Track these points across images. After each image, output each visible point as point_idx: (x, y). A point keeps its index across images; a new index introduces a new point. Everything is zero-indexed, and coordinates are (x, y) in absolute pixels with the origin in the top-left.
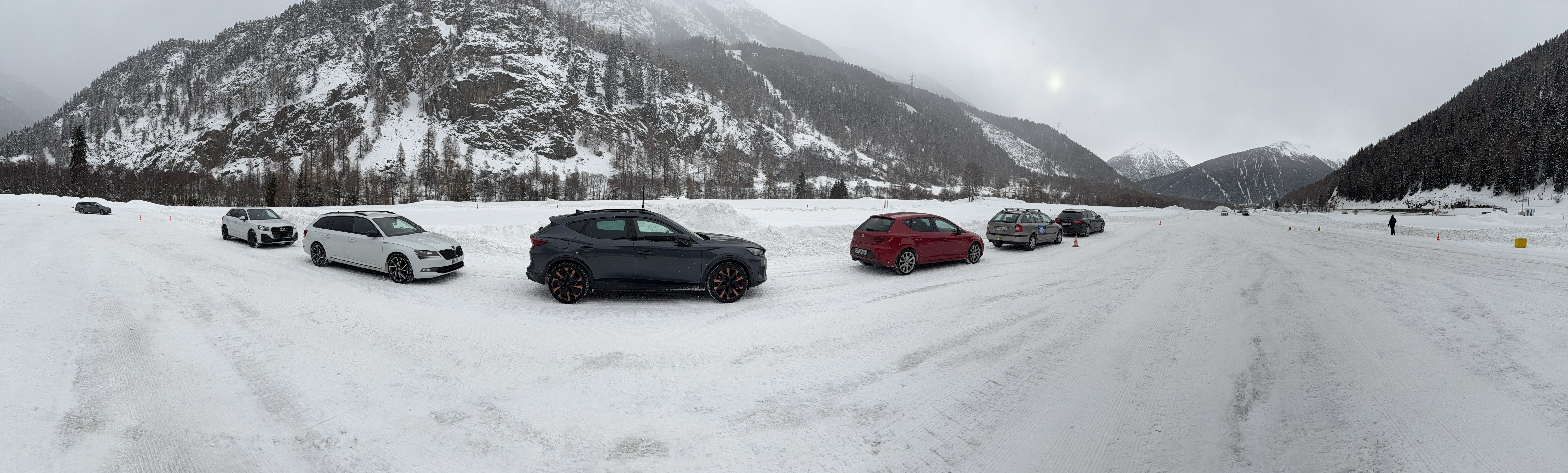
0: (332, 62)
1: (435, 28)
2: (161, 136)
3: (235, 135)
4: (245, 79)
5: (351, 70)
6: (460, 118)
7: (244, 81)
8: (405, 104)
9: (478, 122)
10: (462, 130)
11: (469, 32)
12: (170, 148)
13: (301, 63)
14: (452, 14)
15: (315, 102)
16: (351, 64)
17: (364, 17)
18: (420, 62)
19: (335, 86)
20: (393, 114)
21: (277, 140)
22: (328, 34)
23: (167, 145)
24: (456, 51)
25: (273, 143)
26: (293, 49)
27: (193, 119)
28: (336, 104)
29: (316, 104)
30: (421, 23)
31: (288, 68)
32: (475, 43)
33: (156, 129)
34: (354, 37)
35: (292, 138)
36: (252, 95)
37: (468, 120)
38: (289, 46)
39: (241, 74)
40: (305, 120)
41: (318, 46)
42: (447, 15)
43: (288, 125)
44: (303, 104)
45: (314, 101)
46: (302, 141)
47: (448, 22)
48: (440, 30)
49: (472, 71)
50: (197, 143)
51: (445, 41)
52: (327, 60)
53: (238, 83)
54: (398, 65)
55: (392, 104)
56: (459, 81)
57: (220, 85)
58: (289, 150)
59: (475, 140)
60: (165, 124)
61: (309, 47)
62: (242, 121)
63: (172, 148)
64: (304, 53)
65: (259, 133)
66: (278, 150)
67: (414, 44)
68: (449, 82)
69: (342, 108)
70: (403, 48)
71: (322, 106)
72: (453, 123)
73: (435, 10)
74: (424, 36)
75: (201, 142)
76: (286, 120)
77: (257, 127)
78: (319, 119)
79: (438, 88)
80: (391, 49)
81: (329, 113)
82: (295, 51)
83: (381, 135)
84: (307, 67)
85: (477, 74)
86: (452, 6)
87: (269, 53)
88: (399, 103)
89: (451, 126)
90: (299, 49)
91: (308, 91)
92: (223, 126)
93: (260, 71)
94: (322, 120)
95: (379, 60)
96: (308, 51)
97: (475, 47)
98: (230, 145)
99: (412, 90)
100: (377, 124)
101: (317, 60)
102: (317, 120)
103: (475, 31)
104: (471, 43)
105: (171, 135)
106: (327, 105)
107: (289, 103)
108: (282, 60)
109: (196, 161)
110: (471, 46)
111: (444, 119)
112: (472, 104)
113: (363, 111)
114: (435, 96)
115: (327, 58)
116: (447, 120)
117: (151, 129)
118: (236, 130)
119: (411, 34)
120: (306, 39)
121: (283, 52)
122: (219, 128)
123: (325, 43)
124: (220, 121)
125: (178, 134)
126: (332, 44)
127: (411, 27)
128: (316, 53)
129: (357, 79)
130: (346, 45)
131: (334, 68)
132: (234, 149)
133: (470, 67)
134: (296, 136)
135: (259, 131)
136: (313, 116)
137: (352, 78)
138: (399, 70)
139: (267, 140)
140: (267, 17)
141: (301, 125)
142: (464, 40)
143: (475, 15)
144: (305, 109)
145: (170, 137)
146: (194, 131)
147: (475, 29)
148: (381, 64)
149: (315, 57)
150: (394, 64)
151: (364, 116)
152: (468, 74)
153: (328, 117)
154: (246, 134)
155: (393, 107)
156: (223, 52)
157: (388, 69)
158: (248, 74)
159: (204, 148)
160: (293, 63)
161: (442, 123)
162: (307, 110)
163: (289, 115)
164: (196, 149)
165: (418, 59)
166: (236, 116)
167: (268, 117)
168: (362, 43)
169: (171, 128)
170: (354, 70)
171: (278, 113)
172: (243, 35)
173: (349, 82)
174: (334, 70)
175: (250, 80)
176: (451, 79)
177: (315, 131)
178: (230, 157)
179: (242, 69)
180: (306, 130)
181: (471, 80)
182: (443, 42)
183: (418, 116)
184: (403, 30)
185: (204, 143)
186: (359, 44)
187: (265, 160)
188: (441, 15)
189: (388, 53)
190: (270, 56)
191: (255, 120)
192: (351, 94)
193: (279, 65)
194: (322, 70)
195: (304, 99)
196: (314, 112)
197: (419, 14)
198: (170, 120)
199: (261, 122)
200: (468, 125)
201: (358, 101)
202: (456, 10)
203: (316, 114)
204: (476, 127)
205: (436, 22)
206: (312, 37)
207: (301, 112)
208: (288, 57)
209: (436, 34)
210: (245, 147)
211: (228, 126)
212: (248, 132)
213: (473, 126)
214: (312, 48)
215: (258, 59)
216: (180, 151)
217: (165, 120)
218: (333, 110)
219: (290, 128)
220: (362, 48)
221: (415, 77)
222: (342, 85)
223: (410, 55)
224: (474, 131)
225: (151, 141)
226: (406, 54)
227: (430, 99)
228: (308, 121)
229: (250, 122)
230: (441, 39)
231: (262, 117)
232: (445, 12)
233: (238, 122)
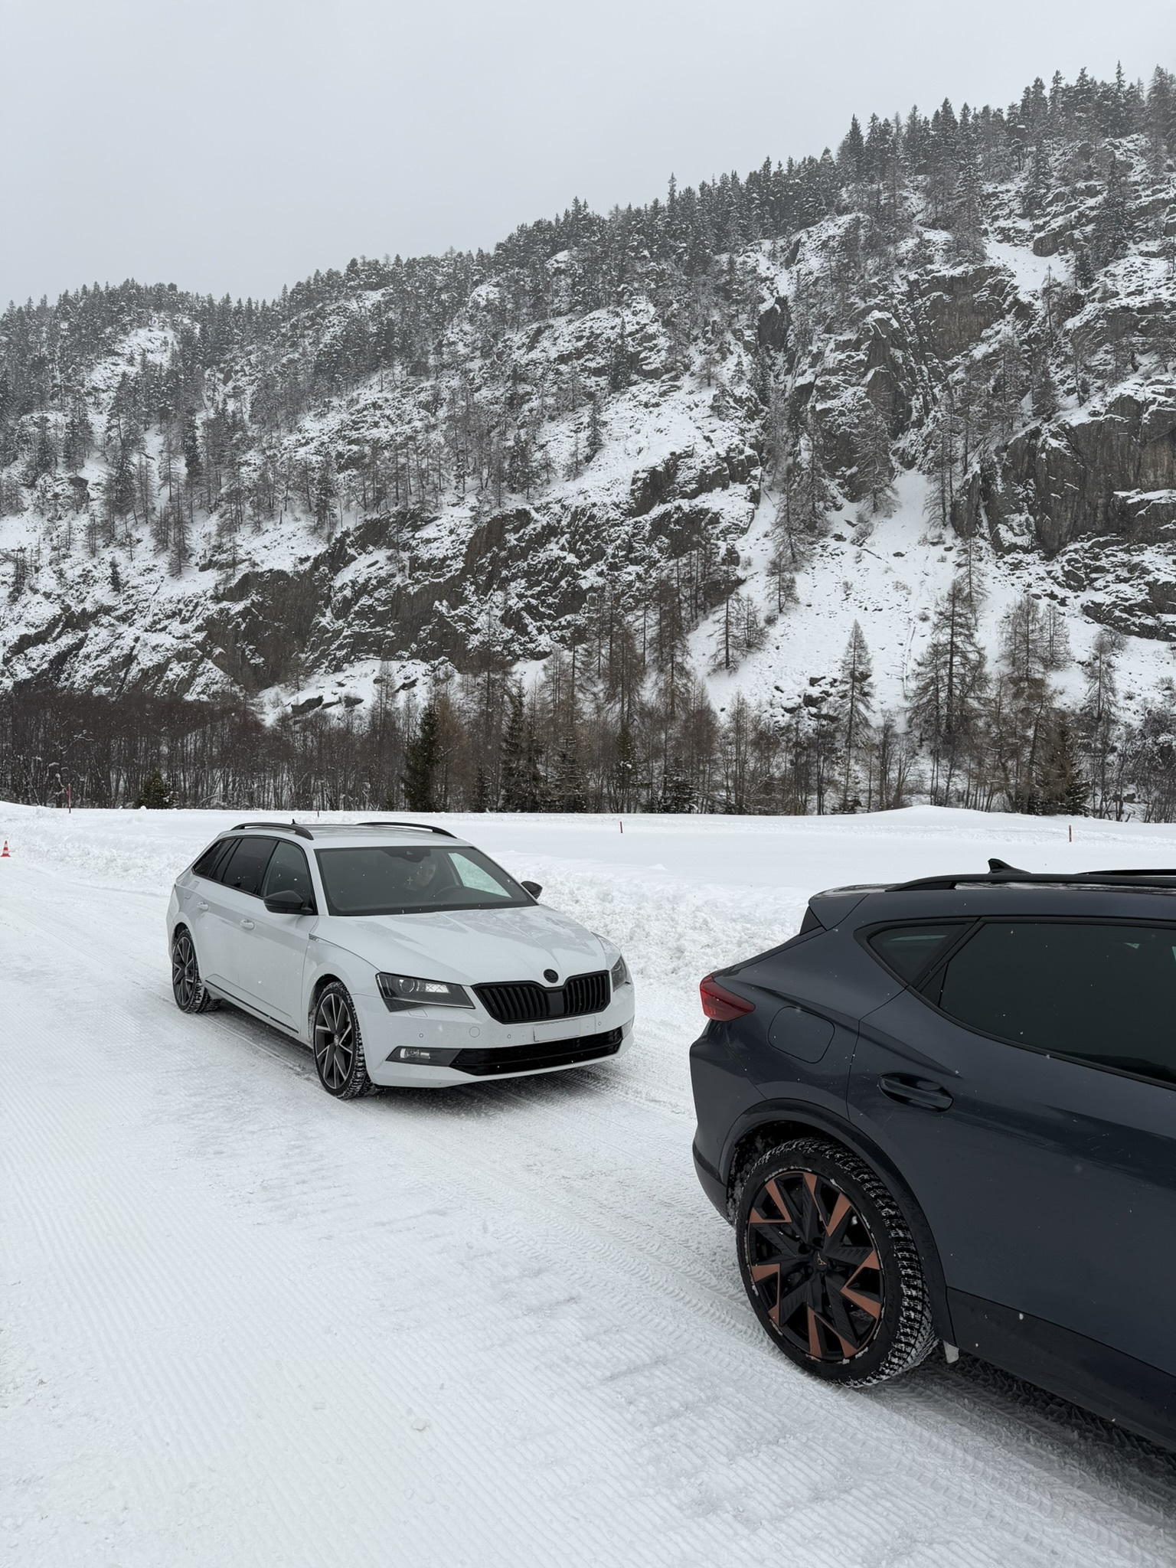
0: (650, 388)
1: (994, 271)
2: (86, 578)
3: (342, 589)
4: (376, 425)
5: (709, 412)
6: (1074, 539)
7: (375, 431)
8: (882, 507)
9: (1141, 550)
10: (1079, 580)
11: (1118, 268)
12: (118, 618)
13: (554, 389)
14: (1060, 221)
15: (594, 505)
16: (708, 395)
17: (760, 258)
18: (939, 379)
19: (656, 459)
20: (839, 538)
21: (474, 612)
22: (640, 307)
23: (107, 610)
24: (1066, 333)
25: (461, 618)
26: (531, 348)
27: (202, 532)
28: (658, 510)
29: (595, 511)
30: (946, 262)
31: (514, 402)
32: (1138, 299)
33: (65, 556)
34: (723, 315)
35: (521, 605)
36: (399, 475)
37: (1103, 546)
38: (518, 338)
39: (365, 409)
40: (563, 554)
41: (608, 340)
42: (1039, 228)
43: (508, 567)
44: (556, 508)
45: (590, 501)
46: (549, 617)
47: (1042, 249)
48: (1012, 276)
49: (1128, 387)
50: (213, 608)
51: (1031, 305)
52: (635, 383)
53: (354, 434)
54: (861, 391)
55: (839, 508)
56: (1074, 423)
57: (293, 437)
58: (512, 640)
59: (1129, 610)
60: (100, 542)
61: (580, 344)
62: (363, 548)
63: (124, 619)
64: (563, 359)
65: (417, 588)
66: (475, 641)
67: (918, 328)
68: (1036, 433)
69: (677, 522)
70: (880, 344)
71: (614, 514)
72: (1049, 556)
73: (996, 218)
74: (954, 299)
75: (225, 604)
76: (503, 553)
77: (413, 569)
78: (604, 553)
79: (998, 452)
80: (841, 347)
81: (634, 535)
82: (535, 354)
83: (796, 601)
84: (571, 400)
85: (1145, 394)
86: (1058, 198)
87: (454, 354)
88: (863, 505)
89: (1041, 570)
90: (549, 349)
91: (574, 471)
92: (302, 561)
93: (426, 406)
94: (614, 556)
95: (801, 381)
96: (579, 354)
97: (1142, 310)
98: (325, 621)
99: (909, 464)
100: (783, 569)
101: (603, 381)
102: (598, 555)
103: (1142, 259)
104: (1125, 302)
105: (123, 577)
106: (630, 513)
107: (514, 502)
108: (493, 378)
109: (210, 664)
110: (1126, 309)
111: (1013, 548)
112: (1122, 494)
113: (744, 531)
114: (987, 476)
115: (634, 377)
116: (1026, 550)
117: (47, 554)
118: (345, 576)
119: (910, 297)
120: (570, 321)
121: (500, 355)
122: (287, 565)
123: (631, 334)
124: (293, 543)
125: (148, 577)
126: (653, 337)
127: (913, 277)
128: (603, 362)
129: (727, 436)
130: (696, 339)
131: (657, 405)
132: (337, 633)
133: (1117, 377)
134: (534, 602)
135: (417, 581)
136: (587, 543)
137: (712, 436)
138: (865, 407)
139: (444, 610)
140: (452, 251)
141: (550, 569)
142: (1097, 296)
143: (1143, 211)
144: (564, 523)
145: (116, 583)
146: (203, 569)
147: (1142, 254)
148: (805, 391)
149: (598, 372)
150: (851, 390)
151: (745, 546)
152: (1108, 399)
153: (630, 549)
154: (376, 588)
155: (842, 518)
156: (307, 341)
157: (829, 404)
158: (388, 412)
159: (238, 625)
160: (528, 388)
161: (1008, 558)
162: (569, 526)
163: (512, 539)
164: (210, 624)
165: (932, 371)
166: (346, 534)
167: (447, 541)
168: (748, 333)
169: (120, 556)
170: (717, 410)
171: (477, 532)
172: (375, 297)
173: (702, 448)
174: (656, 410)
175: (392, 430)
176: (1046, 420)
177: (592, 589)
178: (324, 655)
179: (369, 393)
180: (563, 583)
181: (1119, 418)
182: (1023, 311)
183: (924, 541)
184: (885, 288)
185: (239, 607)
186: (738, 335)
187: (435, 669)
188: (1018, 231)
189: (832, 358)
190: (456, 364)
191: (406, 547)
192: (706, 483)
193: (484, 392)
194: (619, 411)
195: (558, 495)
196: (588, 530)
197: (940, 237)
198: (120, 530)
199: (424, 554)
200: (1104, 562)
201: (730, 503)
202: (1075, 207)
203: (595, 539)
204: (1132, 568)
205: (997, 253)
206: (591, 315)
207: (551, 532)
208: (515, 371)
209: (999, 289)
210: (373, 626)
211: (318, 561)
212: (382, 582)
213: (1123, 564)
214: (589, 346)
215: (419, 370)
216: (151, 628)
217: (103, 532)
218: (648, 527)
219: (514, 578)
220: (747, 346)
221: (919, 424)
222: (680, 457)
223: (905, 359)
224: (1126, 580)
225: (47, 595)
226: (892, 359)
227: (968, 489)
228: (571, 559)
229: (390, 552)
230: (1016, 301)
231: (428, 541)
232: (1033, 217)
233: (351, 551)
